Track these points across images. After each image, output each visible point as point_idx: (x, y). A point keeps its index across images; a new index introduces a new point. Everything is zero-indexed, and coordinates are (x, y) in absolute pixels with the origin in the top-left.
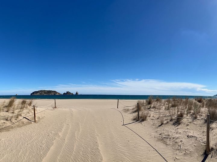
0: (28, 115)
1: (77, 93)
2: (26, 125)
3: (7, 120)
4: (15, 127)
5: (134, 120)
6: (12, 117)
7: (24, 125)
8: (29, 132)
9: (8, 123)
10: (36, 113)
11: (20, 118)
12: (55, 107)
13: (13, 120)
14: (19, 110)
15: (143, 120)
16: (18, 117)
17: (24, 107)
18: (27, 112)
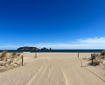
0: (18, 61)
1: (50, 49)
2: (16, 67)
3: (2, 65)
4: (8, 69)
5: (89, 64)
6: (6, 63)
7: (15, 68)
8: (19, 71)
9: (3, 67)
10: (23, 60)
11: (12, 63)
12: (36, 57)
13: (7, 65)
14: (11, 59)
15: (96, 65)
16: (10, 63)
17: (15, 57)
18: (17, 60)
